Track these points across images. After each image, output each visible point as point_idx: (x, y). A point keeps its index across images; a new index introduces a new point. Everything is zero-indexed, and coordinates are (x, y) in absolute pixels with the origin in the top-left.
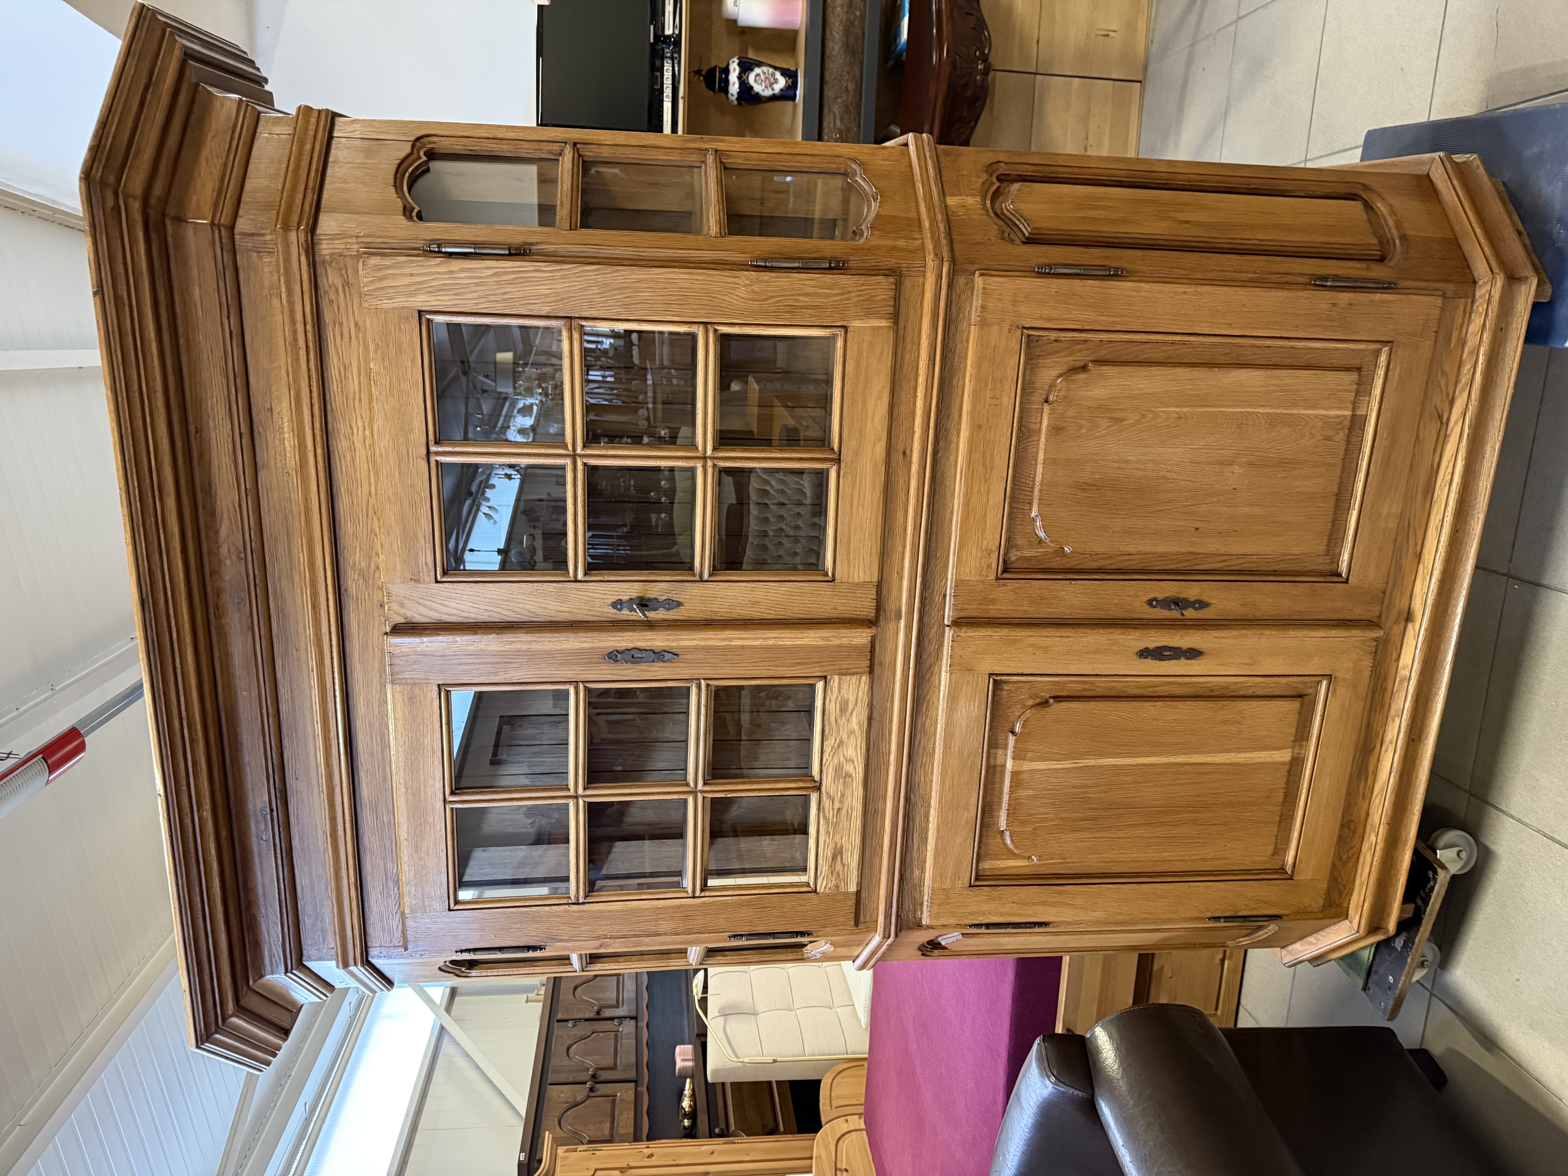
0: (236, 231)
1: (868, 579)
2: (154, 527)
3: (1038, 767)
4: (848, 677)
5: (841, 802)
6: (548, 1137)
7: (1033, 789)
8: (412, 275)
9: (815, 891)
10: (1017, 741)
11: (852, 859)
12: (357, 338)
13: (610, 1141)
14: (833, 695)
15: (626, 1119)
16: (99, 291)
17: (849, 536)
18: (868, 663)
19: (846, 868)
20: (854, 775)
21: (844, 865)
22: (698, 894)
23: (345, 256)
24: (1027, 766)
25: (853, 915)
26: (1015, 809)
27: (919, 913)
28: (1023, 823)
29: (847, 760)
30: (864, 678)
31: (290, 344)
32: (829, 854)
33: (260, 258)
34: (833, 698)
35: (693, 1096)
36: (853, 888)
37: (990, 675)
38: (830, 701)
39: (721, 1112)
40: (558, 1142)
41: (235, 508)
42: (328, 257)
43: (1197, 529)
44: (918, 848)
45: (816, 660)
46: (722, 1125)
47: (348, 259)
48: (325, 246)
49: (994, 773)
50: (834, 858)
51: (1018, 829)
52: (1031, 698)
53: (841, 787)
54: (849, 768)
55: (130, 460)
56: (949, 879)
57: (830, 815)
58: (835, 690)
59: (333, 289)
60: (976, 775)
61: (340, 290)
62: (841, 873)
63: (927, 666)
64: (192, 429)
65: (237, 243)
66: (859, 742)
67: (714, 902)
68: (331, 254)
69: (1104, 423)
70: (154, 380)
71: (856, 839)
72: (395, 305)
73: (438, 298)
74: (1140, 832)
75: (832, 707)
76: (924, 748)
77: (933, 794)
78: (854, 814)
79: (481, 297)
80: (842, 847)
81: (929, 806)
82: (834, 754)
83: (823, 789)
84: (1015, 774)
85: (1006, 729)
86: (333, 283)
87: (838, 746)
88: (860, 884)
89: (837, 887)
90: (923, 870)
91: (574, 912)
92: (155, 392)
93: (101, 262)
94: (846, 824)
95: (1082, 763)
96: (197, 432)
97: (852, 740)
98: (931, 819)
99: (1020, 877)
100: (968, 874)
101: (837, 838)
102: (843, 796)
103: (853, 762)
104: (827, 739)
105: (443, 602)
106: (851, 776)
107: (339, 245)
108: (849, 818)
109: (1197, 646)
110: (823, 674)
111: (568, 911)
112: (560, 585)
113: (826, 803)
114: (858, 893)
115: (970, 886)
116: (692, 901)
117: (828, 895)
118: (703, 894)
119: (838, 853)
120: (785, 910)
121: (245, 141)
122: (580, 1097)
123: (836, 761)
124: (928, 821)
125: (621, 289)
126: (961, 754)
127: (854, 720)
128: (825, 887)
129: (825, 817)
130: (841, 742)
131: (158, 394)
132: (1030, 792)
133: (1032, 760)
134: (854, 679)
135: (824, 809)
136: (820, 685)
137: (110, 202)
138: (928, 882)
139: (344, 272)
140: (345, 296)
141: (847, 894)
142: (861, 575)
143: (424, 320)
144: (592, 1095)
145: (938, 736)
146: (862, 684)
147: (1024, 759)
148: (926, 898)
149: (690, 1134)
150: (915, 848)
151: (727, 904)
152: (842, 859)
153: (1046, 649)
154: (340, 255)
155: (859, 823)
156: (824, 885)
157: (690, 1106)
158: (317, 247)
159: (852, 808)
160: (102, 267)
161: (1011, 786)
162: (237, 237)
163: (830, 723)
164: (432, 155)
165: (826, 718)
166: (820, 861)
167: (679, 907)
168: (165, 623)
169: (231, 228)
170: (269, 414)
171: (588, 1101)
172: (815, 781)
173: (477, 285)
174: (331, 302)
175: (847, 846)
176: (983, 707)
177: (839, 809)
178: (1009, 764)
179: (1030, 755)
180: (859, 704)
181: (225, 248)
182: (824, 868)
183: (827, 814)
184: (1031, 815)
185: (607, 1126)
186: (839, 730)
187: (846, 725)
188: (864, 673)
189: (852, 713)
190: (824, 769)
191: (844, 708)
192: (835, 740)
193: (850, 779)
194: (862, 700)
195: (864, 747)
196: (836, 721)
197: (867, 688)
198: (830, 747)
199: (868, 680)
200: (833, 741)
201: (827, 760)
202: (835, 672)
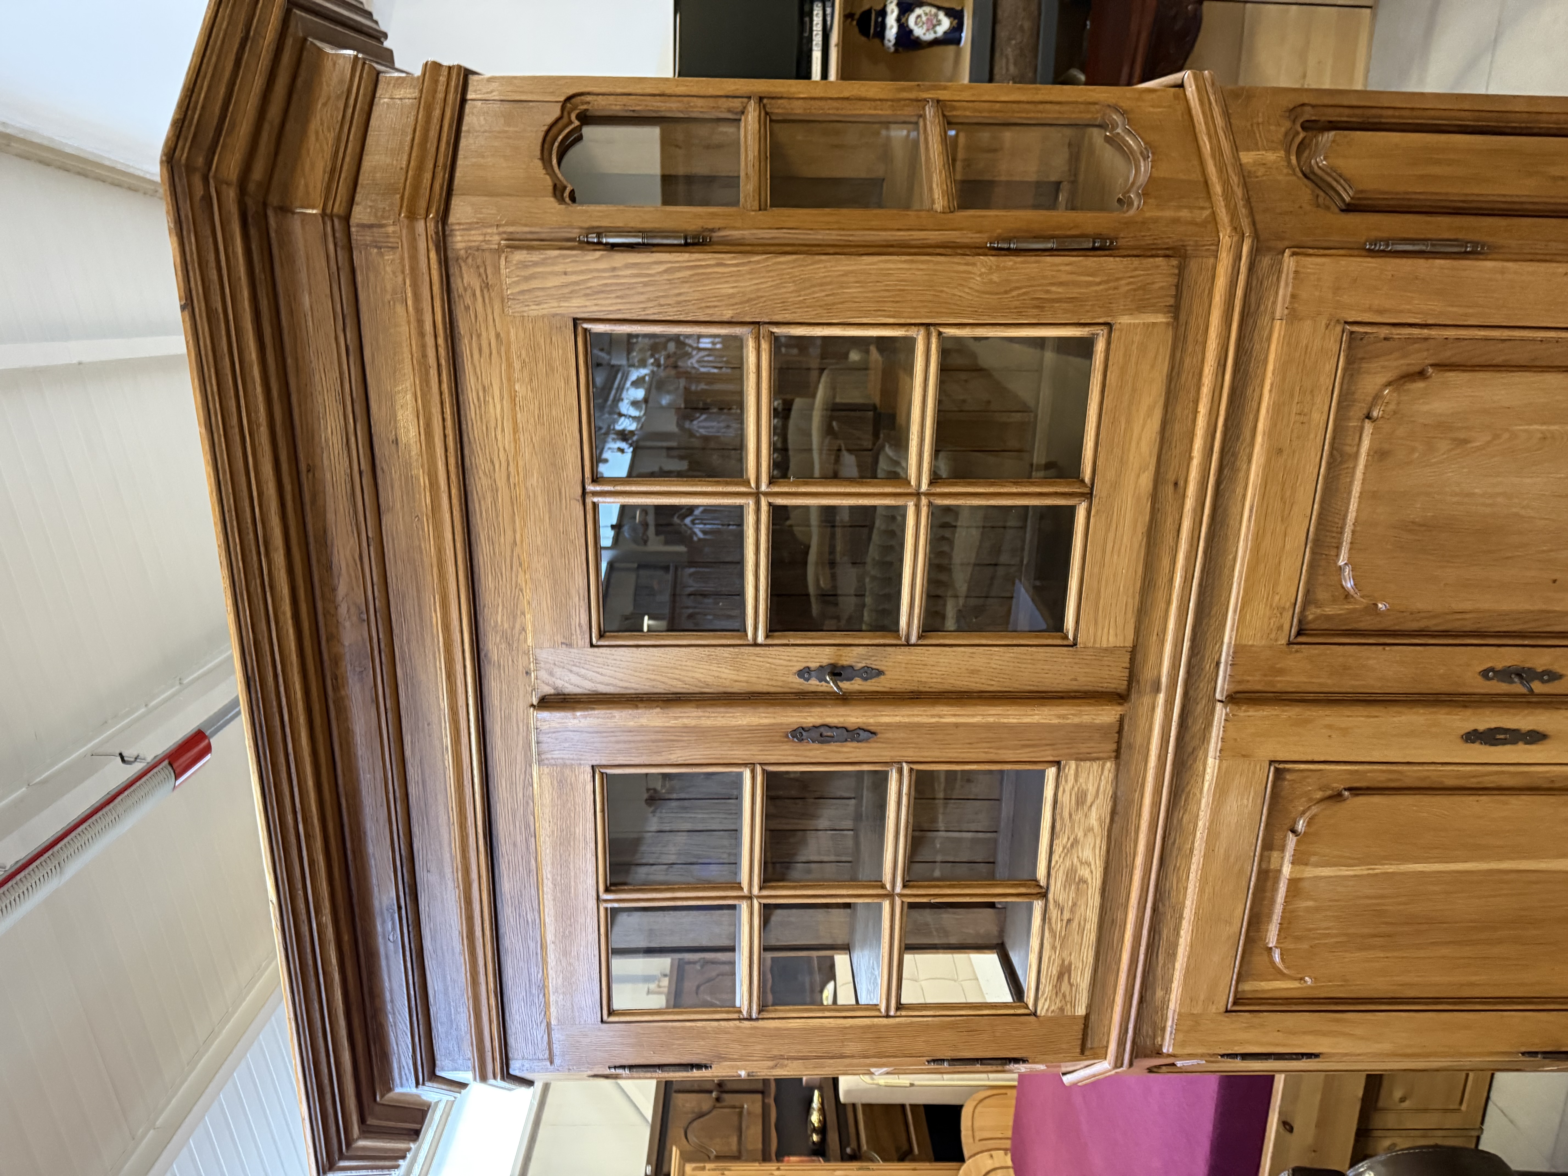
0: (353, 221)
1: (1120, 643)
2: (259, 590)
3: (1323, 874)
4: (1088, 763)
5: (1072, 911)
6: (675, 1152)
7: (1315, 900)
8: (565, 273)
9: (1035, 1014)
10: (1298, 843)
11: (1082, 979)
12: (499, 353)
13: (737, 1157)
14: (1068, 785)
15: (753, 1133)
16: (188, 304)
17: (1099, 591)
18: (1114, 746)
19: (1074, 989)
20: (1090, 881)
21: (1071, 985)
22: (892, 1013)
23: (483, 250)
24: (1310, 872)
25: (1079, 1042)
26: (1290, 923)
27: (1159, 1039)
28: (1298, 939)
29: (1081, 863)
30: (1108, 764)
31: (419, 362)
32: (1054, 972)
33: (381, 255)
34: (1068, 789)
35: (822, 1110)
36: (1081, 1011)
37: (1271, 762)
38: (1064, 791)
39: (852, 1130)
40: (686, 1158)
41: (355, 560)
42: (462, 252)
43: (1555, 581)
44: (1164, 965)
45: (1048, 742)
46: (854, 1144)
47: (487, 255)
48: (459, 238)
49: (1266, 880)
50: (1060, 976)
51: (1292, 946)
52: (1320, 789)
53: (1072, 894)
54: (1084, 872)
55: (230, 511)
56: (1200, 1003)
57: (1058, 927)
58: (1071, 778)
59: (469, 292)
60: (1244, 884)
61: (478, 293)
62: (1067, 994)
63: (1190, 749)
64: (303, 467)
65: (354, 237)
66: (1098, 842)
67: (912, 1023)
68: (467, 249)
69: (1443, 446)
70: (257, 412)
71: (1089, 955)
72: (545, 312)
73: (600, 302)
74: (1445, 951)
75: (1065, 799)
76: (1179, 849)
77: (1188, 903)
78: (1088, 926)
79: (649, 300)
80: (1070, 964)
81: (1181, 917)
82: (1066, 855)
83: (1050, 896)
84: (1294, 883)
85: (1285, 827)
86: (469, 284)
87: (1072, 845)
88: (1089, 1007)
89: (1062, 1009)
90: (1167, 990)
91: (745, 1028)
92: (258, 426)
93: (190, 267)
94: (1077, 938)
95: (1379, 869)
96: (308, 471)
97: (1090, 839)
98: (1182, 933)
99: (1288, 1001)
100: (1225, 998)
101: (1065, 954)
102: (1074, 904)
103: (1089, 865)
104: (1058, 838)
105: (600, 670)
106: (1085, 882)
107: (476, 237)
108: (1081, 930)
109: (1540, 728)
110: (1057, 759)
111: (738, 1028)
112: (736, 650)
113: (1054, 913)
114: (1087, 1017)
115: (1227, 1011)
116: (885, 1021)
117: (1050, 1019)
118: (898, 1013)
119: (1065, 971)
120: (998, 1034)
121: (361, 109)
122: (706, 1107)
123: (1068, 863)
124: (1178, 934)
125: (822, 285)
126: (1227, 857)
127: (1094, 815)
128: (1047, 1010)
129: (1051, 930)
130: (1076, 842)
131: (262, 429)
132: (1310, 903)
133: (1317, 865)
134: (1095, 765)
135: (1050, 920)
136: (1051, 772)
137: (199, 191)
138: (1173, 1005)
139: (482, 270)
140: (484, 301)
141: (1074, 1017)
142: (1111, 639)
143: (580, 330)
144: (718, 1105)
145: (1198, 834)
146: (1106, 772)
147: (1306, 864)
148: (1169, 1023)
149: (820, 1151)
150: (1160, 965)
151: (927, 1025)
152: (1070, 978)
153: (1345, 731)
154: (478, 250)
155: (1093, 937)
156: (1046, 1007)
157: (820, 1121)
158: (449, 239)
159: (1085, 920)
160: (191, 274)
161: (1286, 897)
162: (353, 229)
163: (1061, 817)
164: (586, 119)
165: (1058, 811)
166: (1043, 980)
167: (869, 1027)
168: (275, 703)
169: (346, 219)
170: (393, 447)
171: (714, 1113)
172: (1041, 887)
173: (645, 284)
174: (467, 308)
175: (1077, 964)
176: (1259, 801)
177: (1069, 921)
178: (1287, 870)
179: (1313, 859)
180: (1101, 796)
181: (339, 244)
182: (1047, 988)
183: (1054, 926)
184: (1310, 930)
185: (734, 1140)
186: (1073, 828)
187: (1082, 821)
188: (1109, 758)
189: (1091, 806)
190: (1053, 872)
191: (1081, 800)
192: (1068, 839)
193: (1085, 886)
194: (1105, 791)
195: (1104, 848)
196: (1070, 815)
197: (1111, 776)
198: (1061, 849)
199: (1113, 766)
200: (1065, 840)
201: (1057, 862)
202: (1071, 757)
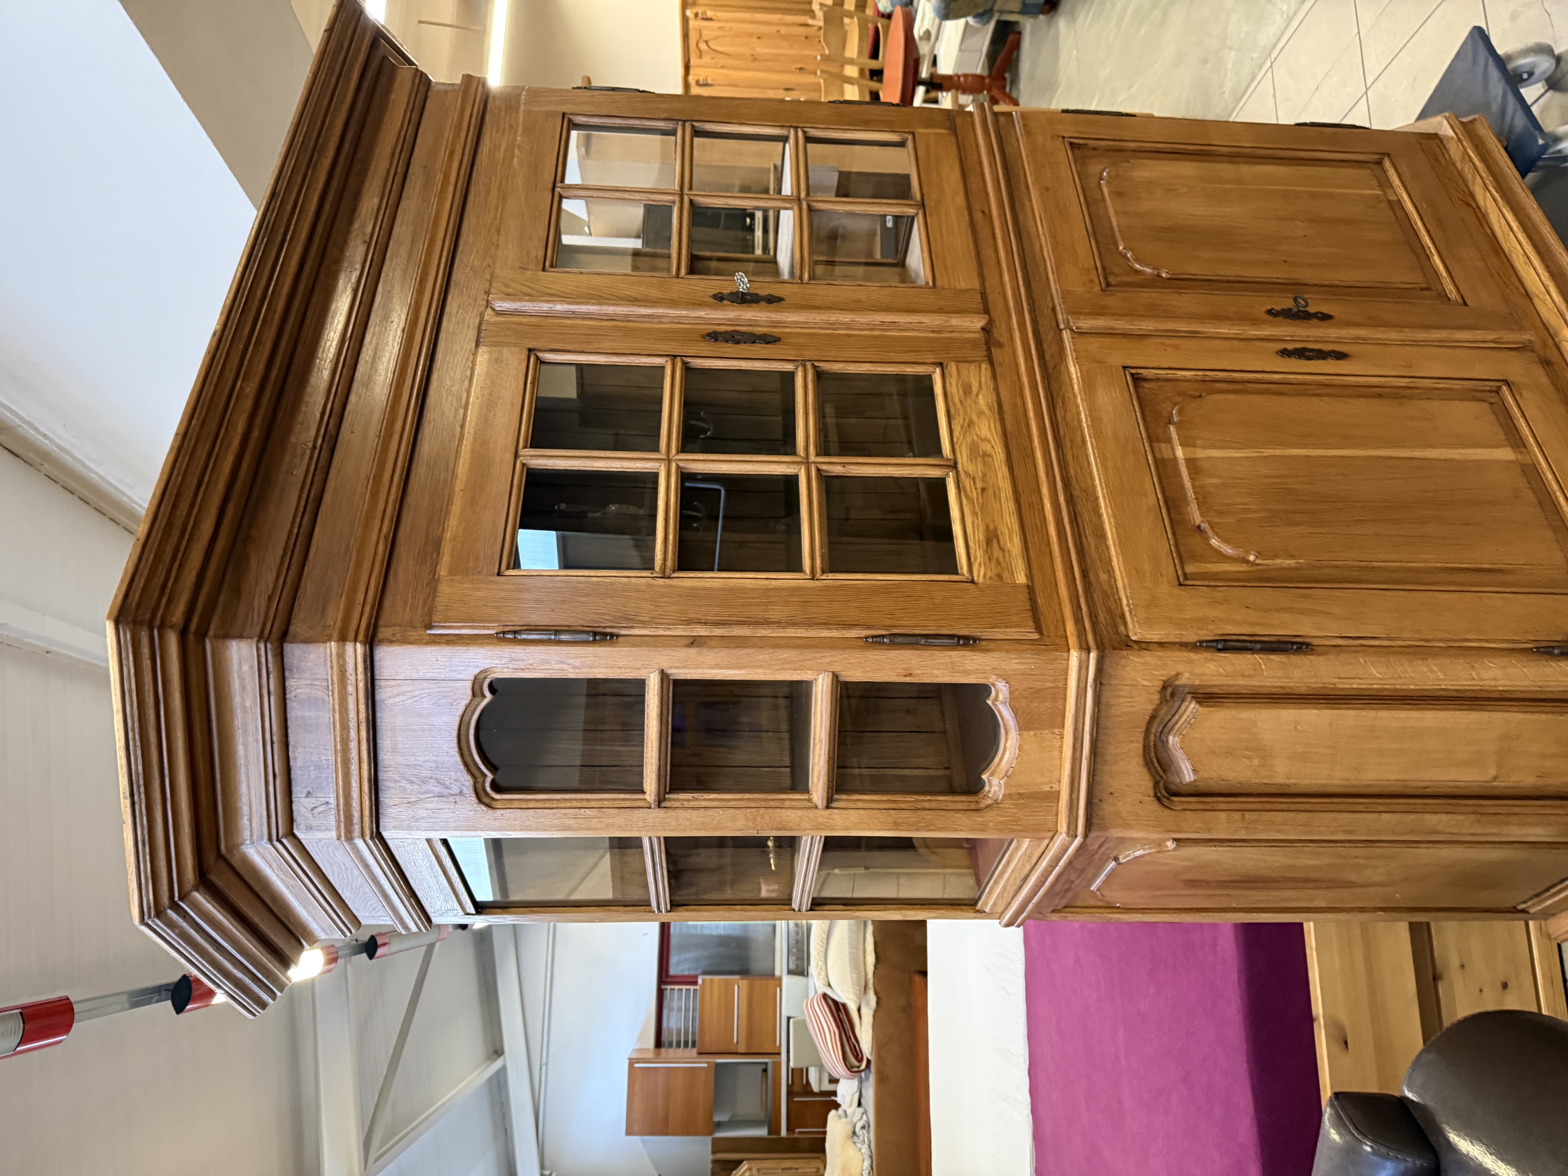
1: (968, 286)
3: (1214, 456)
4: (966, 365)
5: (984, 481)
7: (1219, 477)
9: (972, 581)
10: (1179, 430)
11: (1014, 545)
12: (509, 128)
14: (953, 379)
18: (985, 353)
19: (1008, 553)
20: (994, 452)
21: (1004, 549)
22: (818, 576)
24: (1201, 454)
26: (1204, 498)
27: (1122, 628)
29: (982, 440)
30: (984, 366)
32: (983, 537)
34: (953, 381)
36: (1021, 578)
37: (1124, 368)
38: (951, 384)
43: (1285, 261)
44: (1097, 547)
45: (928, 349)
49: (1165, 468)
50: (990, 541)
51: (1216, 520)
52: (1179, 395)
53: (981, 464)
54: (987, 445)
56: (1148, 575)
57: (975, 492)
58: (955, 376)
60: (1143, 460)
62: (1002, 557)
63: (1053, 366)
66: (993, 422)
67: (841, 584)
69: (1159, 192)
71: (1012, 522)
75: (954, 387)
76: (1072, 441)
77: (1097, 482)
78: (1004, 494)
80: (997, 529)
82: (966, 432)
83: (960, 465)
84: (1189, 462)
85: (1163, 420)
87: (969, 425)
88: (1030, 575)
89: (1001, 574)
90: (1110, 572)
94: (997, 503)
95: (1266, 452)
97: (985, 419)
100: (1172, 569)
101: (989, 517)
102: (985, 475)
103: (989, 442)
104: (955, 419)
105: (547, 285)
106: (991, 454)
108: (998, 496)
109: (1339, 349)
110: (939, 361)
112: (661, 279)
113: (967, 483)
114: (1031, 588)
115: (1181, 586)
116: (811, 582)
117: (990, 586)
118: (824, 576)
119: (993, 535)
120: (937, 601)
123: (969, 440)
124: (1100, 516)
126: (1117, 439)
127: (982, 399)
128: (986, 575)
129: (967, 497)
130: (972, 421)
132: (1216, 481)
133: (1205, 447)
134: (973, 365)
135: (964, 488)
136: (936, 371)
141: (1017, 585)
142: (961, 285)
146: (983, 371)
147: (1195, 446)
148: (1125, 602)
150: (1093, 547)
151: (858, 589)
152: (999, 543)
155: (1011, 504)
159: (1000, 487)
161: (1189, 474)
163: (954, 404)
165: (949, 398)
166: (971, 545)
167: (794, 589)
172: (949, 459)
175: (1003, 526)
176: (1127, 394)
177: (984, 489)
178: (1180, 453)
179: (1199, 442)
182: (979, 553)
183: (970, 492)
184: (1227, 505)
186: (965, 411)
187: (973, 406)
188: (984, 361)
189: (977, 395)
190: (957, 447)
191: (967, 390)
192: (964, 420)
193: (990, 459)
194: (986, 384)
195: (999, 428)
196: (961, 402)
197: (989, 373)
198: (959, 428)
199: (989, 366)
200: (961, 421)
201: (958, 438)
202: (950, 359)
